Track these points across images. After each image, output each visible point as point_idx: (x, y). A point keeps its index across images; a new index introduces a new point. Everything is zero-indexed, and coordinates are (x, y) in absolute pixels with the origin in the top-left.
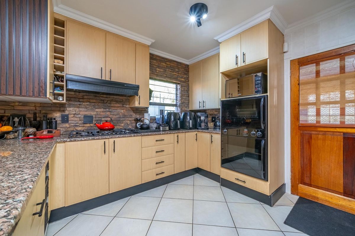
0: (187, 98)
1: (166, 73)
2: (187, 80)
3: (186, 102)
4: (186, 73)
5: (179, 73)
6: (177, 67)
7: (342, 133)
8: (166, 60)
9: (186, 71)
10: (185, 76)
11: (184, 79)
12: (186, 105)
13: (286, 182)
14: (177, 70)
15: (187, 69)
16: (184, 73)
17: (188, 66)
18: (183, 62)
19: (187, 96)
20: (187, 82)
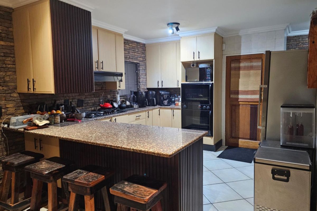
0: (145, 76)
1: (129, 55)
2: (144, 59)
3: (144, 80)
4: (143, 52)
5: (138, 53)
6: (136, 47)
7: (250, 105)
8: (129, 42)
9: (143, 50)
10: (143, 55)
11: (142, 58)
12: (144, 84)
13: (223, 138)
14: (137, 50)
15: (144, 48)
16: (142, 53)
17: (144, 45)
18: (141, 42)
19: (145, 74)
20: (144, 61)
